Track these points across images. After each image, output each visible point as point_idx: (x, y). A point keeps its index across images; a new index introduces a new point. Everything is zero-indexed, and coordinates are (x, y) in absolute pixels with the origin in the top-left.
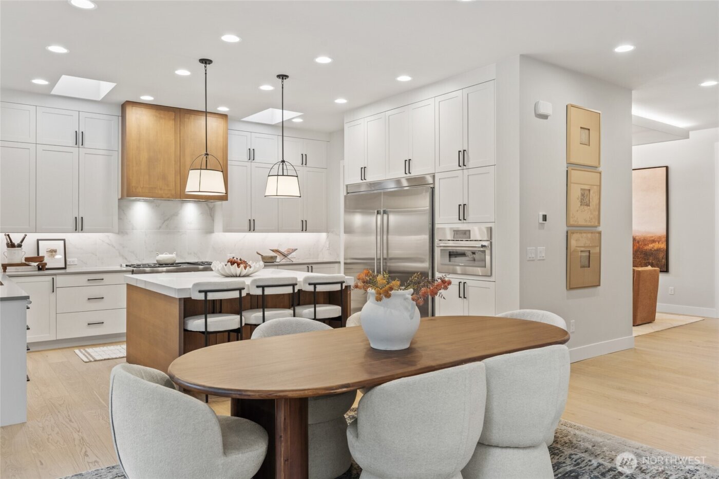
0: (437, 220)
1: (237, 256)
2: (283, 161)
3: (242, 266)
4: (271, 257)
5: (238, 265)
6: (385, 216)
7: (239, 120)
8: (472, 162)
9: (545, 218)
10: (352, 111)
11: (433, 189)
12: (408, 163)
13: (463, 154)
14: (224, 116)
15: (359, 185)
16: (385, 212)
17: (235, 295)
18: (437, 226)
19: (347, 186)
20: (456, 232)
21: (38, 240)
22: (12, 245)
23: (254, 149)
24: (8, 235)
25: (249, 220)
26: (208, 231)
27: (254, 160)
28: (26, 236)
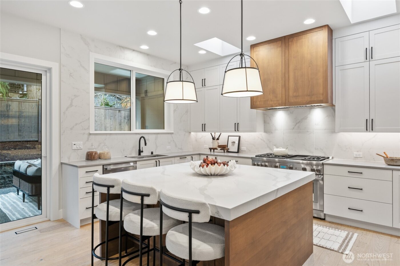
21: (229, 136)
22: (213, 139)
23: (372, 48)
24: (211, 133)
25: (367, 120)
26: (332, 131)
27: (372, 58)
28: (221, 134)
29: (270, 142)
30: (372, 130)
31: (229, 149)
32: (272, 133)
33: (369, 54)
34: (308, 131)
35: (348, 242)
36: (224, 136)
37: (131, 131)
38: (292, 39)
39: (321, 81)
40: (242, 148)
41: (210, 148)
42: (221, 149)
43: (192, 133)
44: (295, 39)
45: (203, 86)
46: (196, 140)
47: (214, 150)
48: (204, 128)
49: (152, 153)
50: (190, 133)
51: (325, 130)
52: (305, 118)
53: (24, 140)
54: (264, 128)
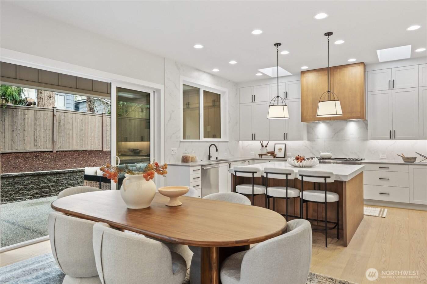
14: (362, 64)
21: (275, 144)
22: (262, 146)
23: (394, 80)
24: (260, 142)
25: (390, 131)
26: (365, 139)
27: (394, 88)
28: (269, 142)
29: (313, 148)
30: (394, 138)
31: (276, 155)
32: (314, 141)
33: (392, 85)
34: (345, 140)
35: (383, 212)
36: (272, 143)
37: (200, 139)
38: (336, 70)
39: (359, 103)
40: (288, 154)
41: (259, 155)
42: (270, 155)
43: (240, 142)
44: (339, 70)
45: (252, 101)
46: (243, 148)
47: (262, 156)
48: (254, 138)
49: (217, 158)
50: (239, 141)
51: (358, 138)
52: (343, 129)
53: (40, 151)
54: (308, 137)
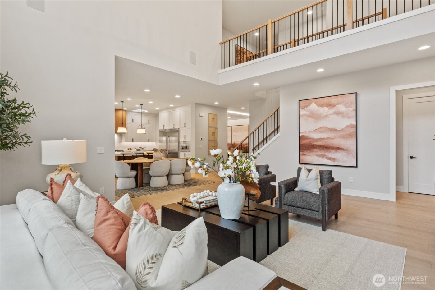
0: (180, 139)
1: (130, 148)
2: (141, 125)
3: (131, 150)
4: (139, 149)
5: (130, 150)
6: (169, 138)
7: (129, 111)
8: (187, 126)
9: (202, 139)
10: (161, 110)
11: (179, 132)
12: (174, 125)
13: (185, 124)
14: (126, 111)
15: (162, 130)
16: (168, 137)
17: (130, 155)
18: (180, 140)
19: (160, 130)
20: (184, 142)
33: (133, 121)
